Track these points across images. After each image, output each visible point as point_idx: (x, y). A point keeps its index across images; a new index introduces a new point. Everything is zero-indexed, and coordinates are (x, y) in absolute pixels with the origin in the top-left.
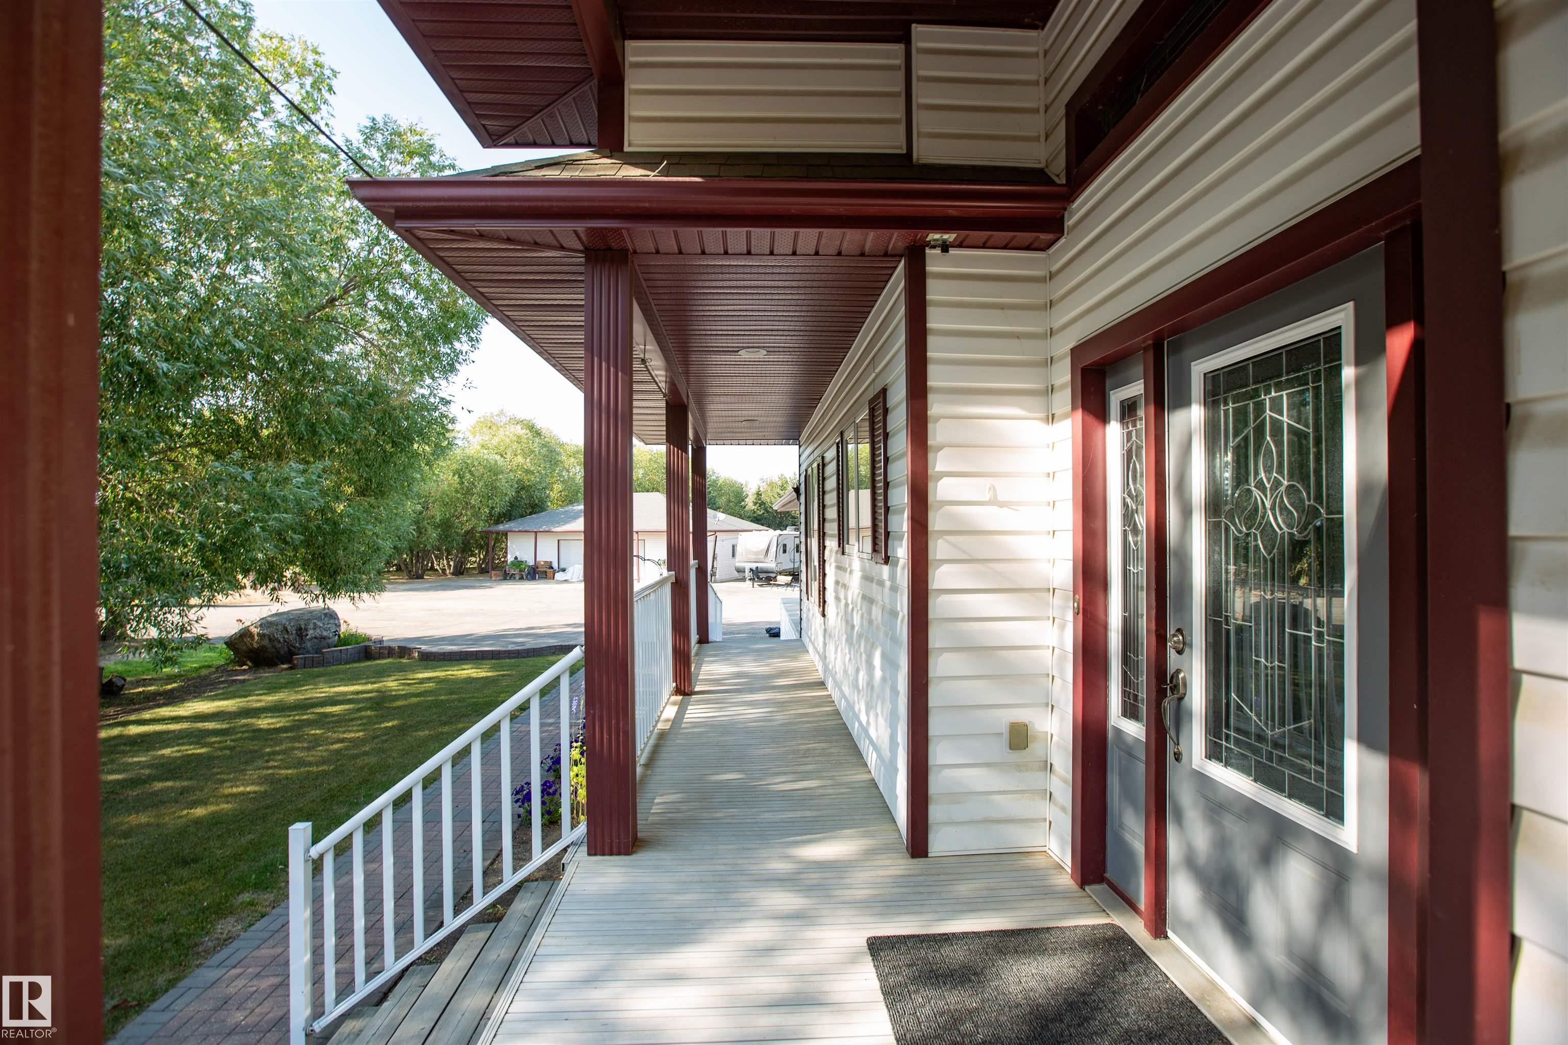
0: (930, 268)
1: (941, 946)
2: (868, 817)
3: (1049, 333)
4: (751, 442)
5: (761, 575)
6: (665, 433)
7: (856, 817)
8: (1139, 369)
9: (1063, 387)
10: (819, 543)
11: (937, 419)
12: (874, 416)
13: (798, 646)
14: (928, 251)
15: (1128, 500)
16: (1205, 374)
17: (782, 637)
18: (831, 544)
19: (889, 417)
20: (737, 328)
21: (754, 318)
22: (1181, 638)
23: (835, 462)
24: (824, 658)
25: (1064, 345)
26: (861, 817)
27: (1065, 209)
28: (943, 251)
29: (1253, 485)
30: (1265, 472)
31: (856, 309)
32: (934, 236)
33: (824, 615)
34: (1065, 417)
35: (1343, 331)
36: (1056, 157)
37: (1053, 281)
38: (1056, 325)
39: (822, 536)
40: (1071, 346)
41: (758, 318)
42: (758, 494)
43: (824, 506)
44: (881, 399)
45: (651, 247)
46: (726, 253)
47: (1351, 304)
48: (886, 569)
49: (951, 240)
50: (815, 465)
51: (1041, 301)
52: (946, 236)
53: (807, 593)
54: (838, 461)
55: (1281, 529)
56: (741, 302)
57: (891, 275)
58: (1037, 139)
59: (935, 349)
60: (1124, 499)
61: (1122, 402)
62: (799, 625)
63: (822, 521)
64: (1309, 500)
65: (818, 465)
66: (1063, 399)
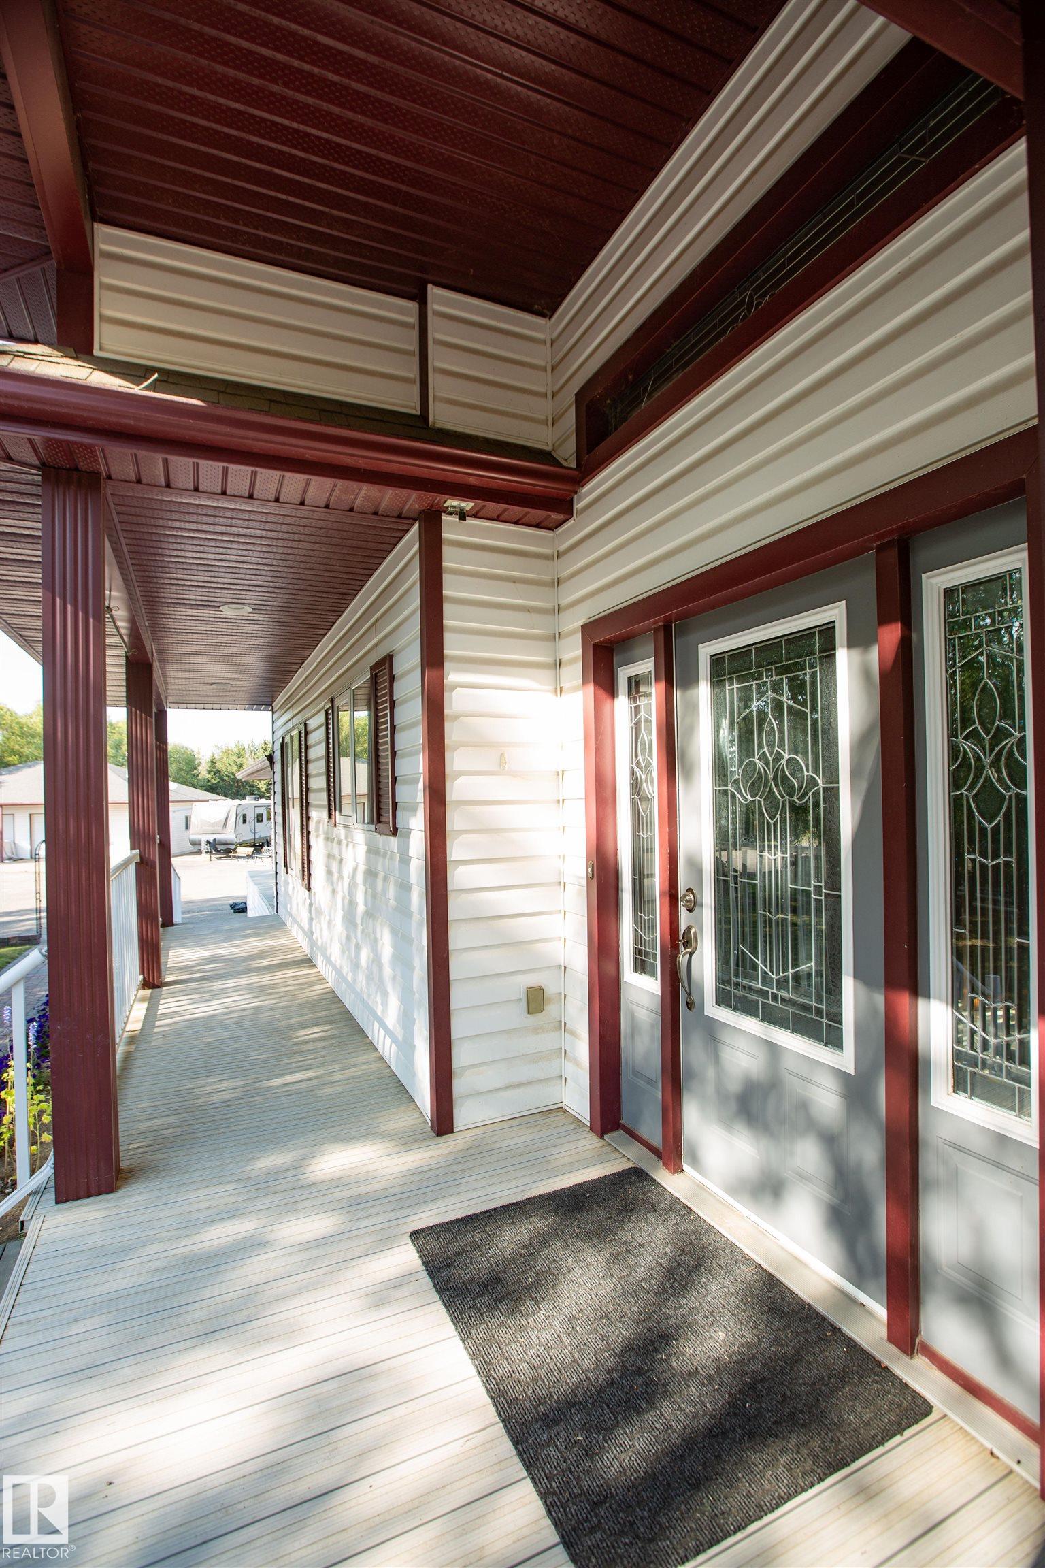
0: (445, 535)
1: (486, 1225)
2: (383, 1100)
3: (557, 610)
4: (218, 706)
5: (219, 848)
6: (124, 694)
7: (372, 1102)
8: (650, 648)
9: (572, 661)
10: (302, 814)
11: (453, 688)
12: (376, 683)
13: (274, 923)
14: (444, 517)
15: (637, 770)
16: (711, 656)
17: (251, 913)
18: (318, 815)
19: (396, 685)
20: (222, 580)
21: (244, 571)
22: (692, 896)
23: (323, 729)
24: (309, 934)
25: (574, 621)
26: (378, 1101)
27: (576, 493)
28: (460, 519)
29: (757, 757)
30: (768, 746)
31: (354, 570)
32: (452, 503)
33: (309, 889)
34: (575, 689)
35: (837, 625)
36: (565, 440)
37: (560, 560)
38: (564, 602)
39: (305, 806)
40: (582, 622)
41: (248, 572)
42: (213, 762)
43: (307, 776)
44: (387, 665)
45: (131, 473)
46: (224, 493)
47: (844, 602)
48: (394, 842)
49: (468, 508)
50: (295, 733)
51: (548, 578)
52: (463, 504)
53: (286, 865)
54: (327, 729)
55: (783, 797)
56: (232, 552)
57: (401, 538)
58: (545, 422)
59: (452, 618)
60: (633, 769)
61: (630, 679)
62: (275, 899)
63: (305, 790)
64: (808, 771)
65: (300, 733)
66: (574, 673)
